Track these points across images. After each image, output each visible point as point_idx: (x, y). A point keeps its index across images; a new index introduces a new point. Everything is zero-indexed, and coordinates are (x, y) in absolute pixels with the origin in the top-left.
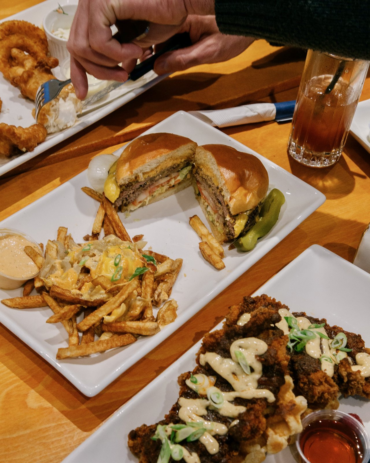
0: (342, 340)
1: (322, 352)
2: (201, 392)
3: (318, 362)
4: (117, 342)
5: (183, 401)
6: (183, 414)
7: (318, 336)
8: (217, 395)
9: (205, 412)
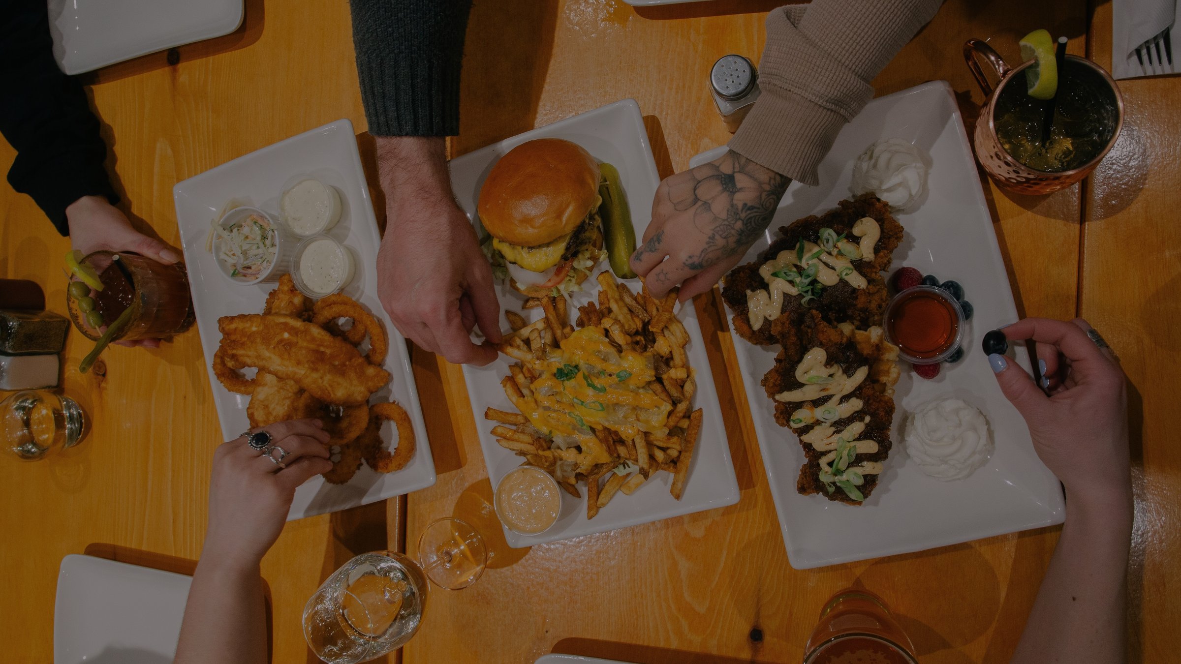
0: (829, 234)
1: (833, 268)
2: (810, 422)
3: (843, 283)
4: (693, 432)
5: (806, 438)
6: (819, 446)
7: (815, 261)
8: (826, 412)
9: (833, 429)
